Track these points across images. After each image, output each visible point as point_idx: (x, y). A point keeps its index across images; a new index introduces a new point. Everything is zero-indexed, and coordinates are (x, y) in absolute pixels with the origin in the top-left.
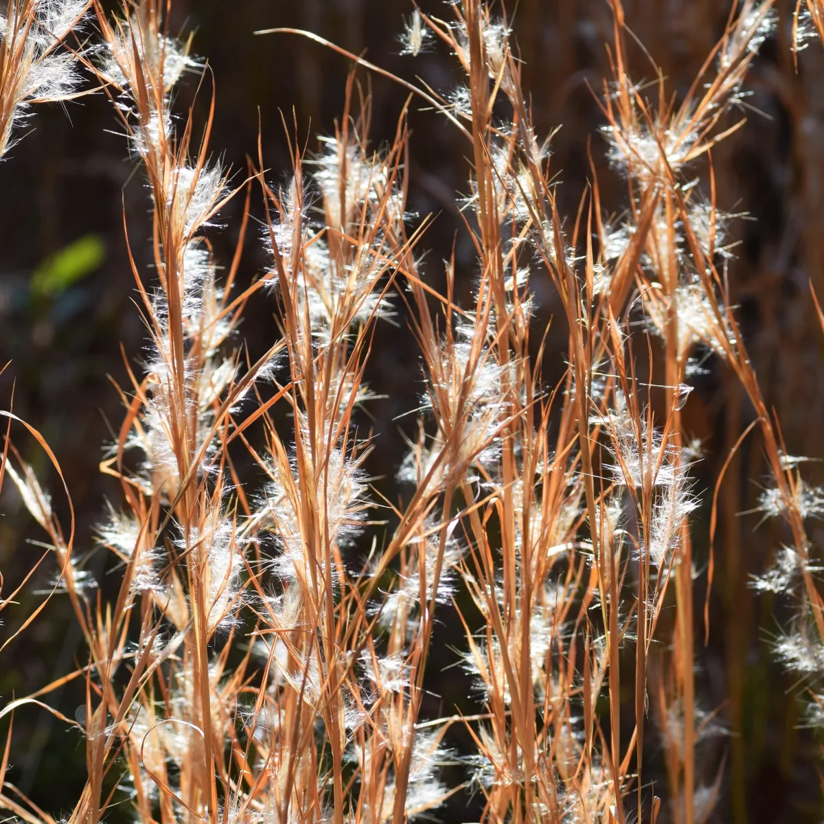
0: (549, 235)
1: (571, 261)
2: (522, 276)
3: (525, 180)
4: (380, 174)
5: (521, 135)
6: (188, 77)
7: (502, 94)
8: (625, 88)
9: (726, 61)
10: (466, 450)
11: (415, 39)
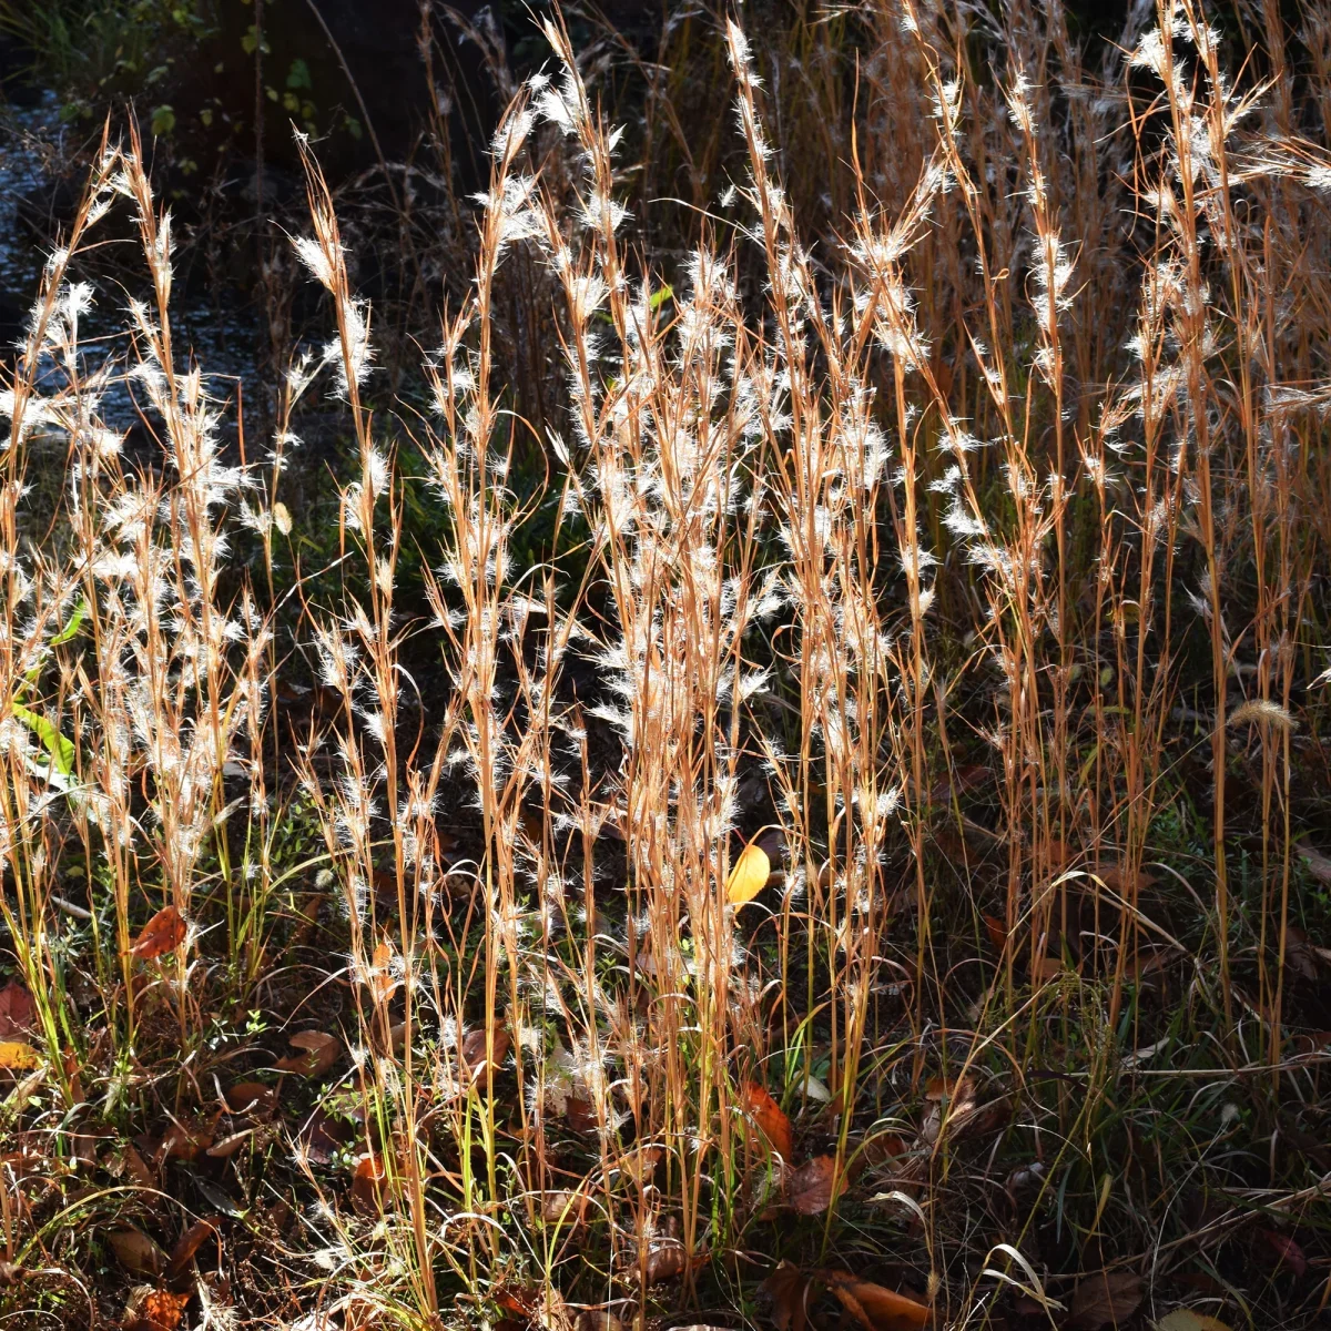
0: (812, 304)
1: (824, 318)
2: (800, 325)
3: (797, 273)
4: (721, 269)
5: (794, 249)
6: (625, 221)
7: (781, 228)
8: (865, 216)
9: (919, 198)
10: (735, 428)
11: (727, 199)
